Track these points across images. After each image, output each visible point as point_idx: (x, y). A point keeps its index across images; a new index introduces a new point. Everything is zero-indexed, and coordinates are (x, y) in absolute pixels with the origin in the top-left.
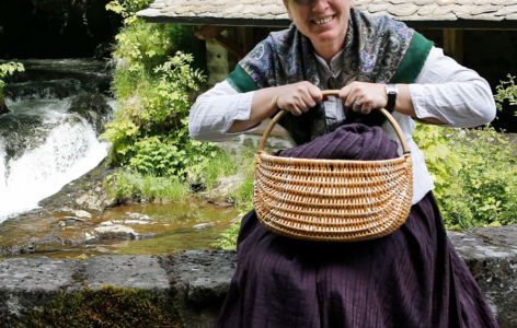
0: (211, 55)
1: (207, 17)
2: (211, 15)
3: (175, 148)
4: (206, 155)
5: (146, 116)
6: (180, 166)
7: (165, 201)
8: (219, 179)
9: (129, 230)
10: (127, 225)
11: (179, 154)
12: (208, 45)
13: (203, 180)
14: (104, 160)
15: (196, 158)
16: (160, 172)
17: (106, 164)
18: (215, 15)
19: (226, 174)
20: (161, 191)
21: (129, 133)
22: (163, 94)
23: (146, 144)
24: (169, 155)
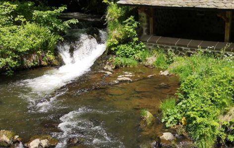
0: (141, 16)
1: (145, 5)
2: (146, 4)
3: (131, 48)
4: (141, 50)
5: (121, 37)
6: (133, 54)
7: (131, 66)
8: (147, 58)
9: (128, 79)
10: (126, 77)
11: (132, 50)
12: (139, 13)
13: (141, 59)
14: (105, 52)
15: (137, 51)
16: (127, 57)
17: (106, 53)
18: (148, 4)
19: (148, 57)
20: (129, 63)
21: (115, 43)
22: (127, 29)
23: (122, 47)
24: (130, 51)
